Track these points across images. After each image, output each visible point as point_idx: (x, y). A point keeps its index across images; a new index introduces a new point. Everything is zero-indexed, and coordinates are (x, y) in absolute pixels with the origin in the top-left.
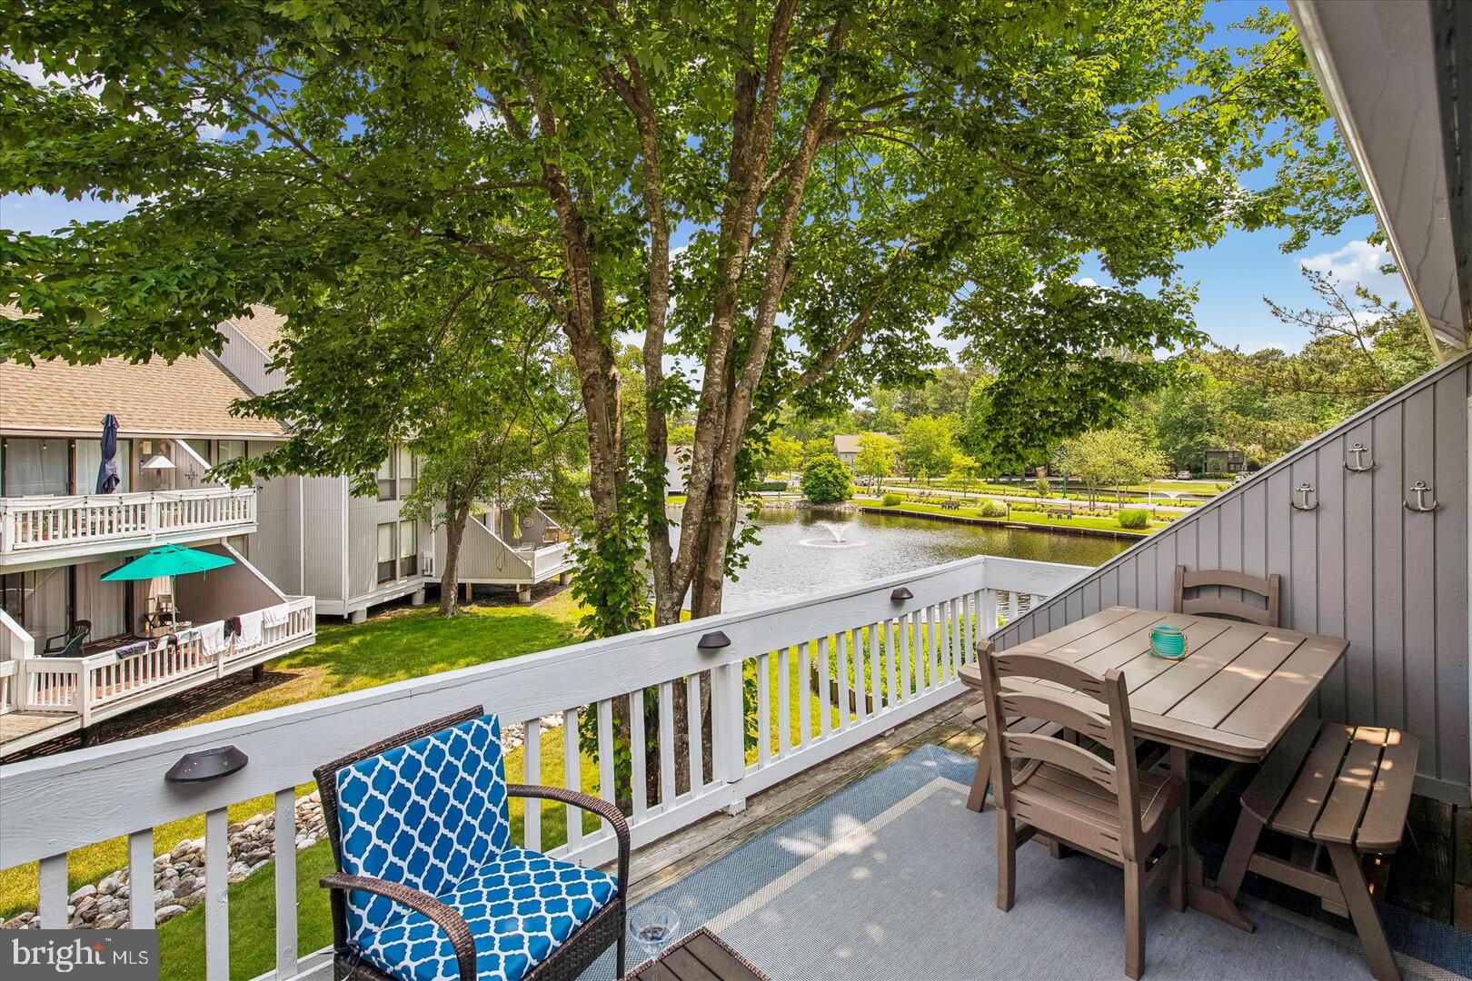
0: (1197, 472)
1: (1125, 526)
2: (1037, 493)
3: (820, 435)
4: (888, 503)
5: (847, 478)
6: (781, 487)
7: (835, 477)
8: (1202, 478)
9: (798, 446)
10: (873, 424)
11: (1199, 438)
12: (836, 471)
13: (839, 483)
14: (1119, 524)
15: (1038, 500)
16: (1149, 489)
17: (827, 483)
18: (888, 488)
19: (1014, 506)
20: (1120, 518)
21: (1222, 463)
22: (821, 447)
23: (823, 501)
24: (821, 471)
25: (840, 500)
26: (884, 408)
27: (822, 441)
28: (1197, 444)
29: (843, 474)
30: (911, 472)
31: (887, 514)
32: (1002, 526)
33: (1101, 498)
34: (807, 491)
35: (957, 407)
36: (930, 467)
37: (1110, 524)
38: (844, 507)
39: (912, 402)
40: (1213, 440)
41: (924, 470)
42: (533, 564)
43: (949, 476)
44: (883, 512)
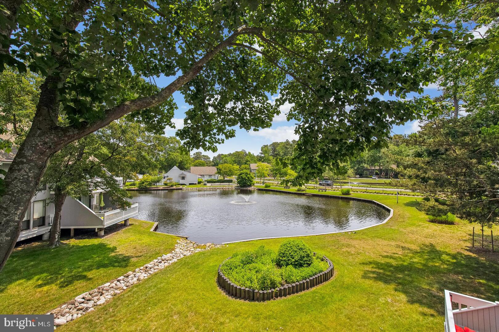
0: (361, 176)
1: (343, 194)
2: (314, 183)
3: (246, 164)
4: (266, 187)
5: (252, 178)
6: (230, 181)
7: (248, 178)
8: (362, 177)
9: (238, 167)
10: (263, 160)
11: (361, 165)
12: (248, 176)
13: (250, 180)
14: (341, 193)
15: (315, 185)
16: (349, 181)
17: (246, 180)
18: (267, 181)
19: (307, 187)
20: (342, 191)
21: (368, 173)
22: (246, 167)
23: (244, 186)
24: (244, 176)
25: (250, 186)
26: (266, 155)
27: (246, 165)
28: (361, 167)
29: (251, 177)
30: (275, 176)
31: (266, 190)
32: (304, 194)
33: (334, 184)
34: (239, 183)
35: (289, 154)
36: (281, 174)
37: (338, 193)
38: (251, 188)
39: (275, 153)
40: (366, 166)
41: (278, 175)
42: (104, 219)
43: (287, 177)
44: (265, 190)
